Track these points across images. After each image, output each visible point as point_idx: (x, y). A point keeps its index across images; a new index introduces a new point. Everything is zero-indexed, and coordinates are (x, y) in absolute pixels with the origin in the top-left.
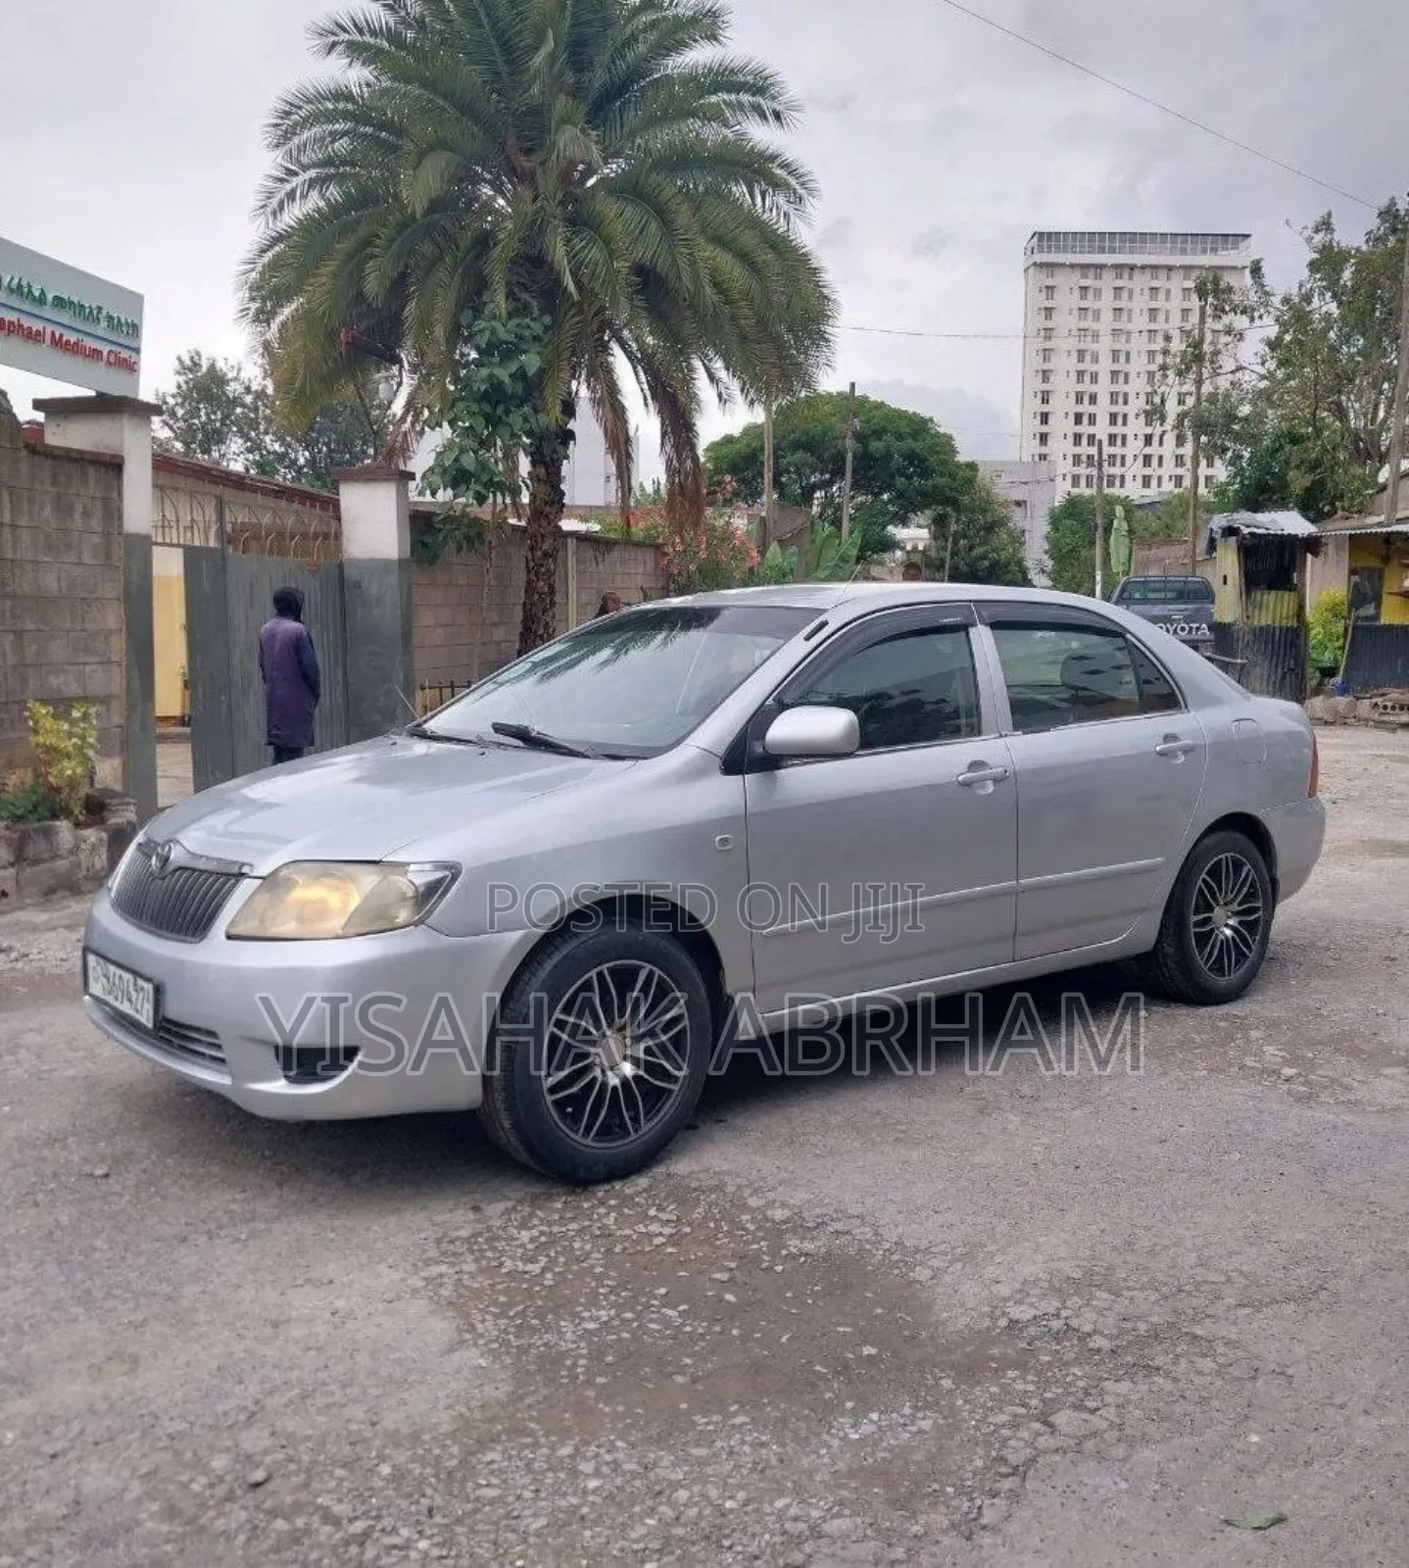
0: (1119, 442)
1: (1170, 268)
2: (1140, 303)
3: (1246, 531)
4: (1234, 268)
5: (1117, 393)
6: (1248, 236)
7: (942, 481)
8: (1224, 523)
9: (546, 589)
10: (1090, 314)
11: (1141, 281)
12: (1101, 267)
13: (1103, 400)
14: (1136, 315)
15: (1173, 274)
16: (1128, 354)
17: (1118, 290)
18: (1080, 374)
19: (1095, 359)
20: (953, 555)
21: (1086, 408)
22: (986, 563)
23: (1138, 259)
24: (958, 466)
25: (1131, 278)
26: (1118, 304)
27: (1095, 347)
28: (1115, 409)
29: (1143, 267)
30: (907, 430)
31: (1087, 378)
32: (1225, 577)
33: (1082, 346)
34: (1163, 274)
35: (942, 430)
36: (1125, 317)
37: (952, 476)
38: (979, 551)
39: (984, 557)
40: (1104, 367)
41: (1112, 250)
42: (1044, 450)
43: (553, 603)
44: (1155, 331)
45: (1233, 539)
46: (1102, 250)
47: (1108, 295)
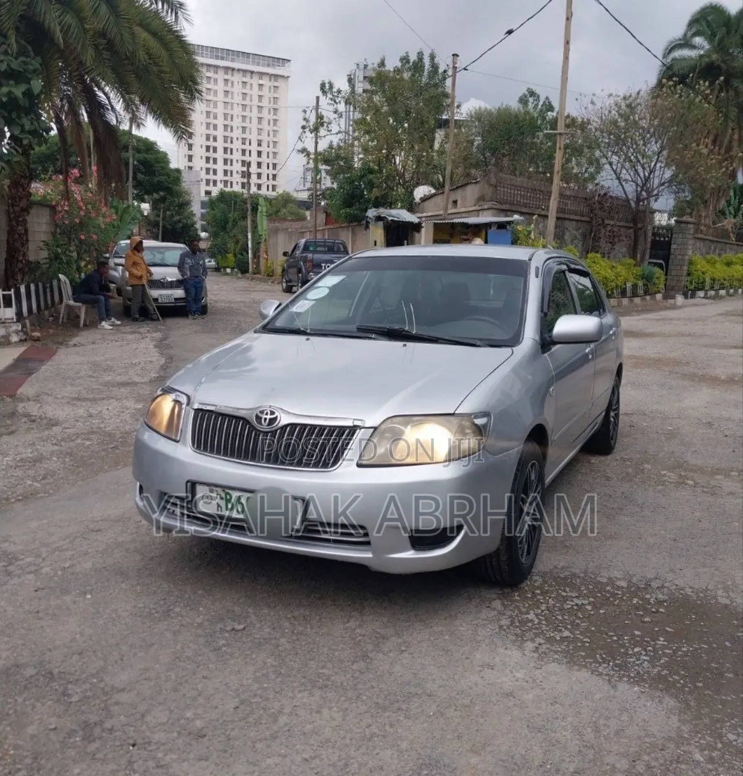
0: (229, 163)
1: (252, 72)
2: (238, 89)
3: (390, 218)
4: (283, 77)
5: (227, 137)
6: (289, 61)
7: (162, 178)
8: (375, 214)
9: (23, 232)
10: (212, 92)
11: (237, 78)
12: (217, 67)
13: (220, 139)
14: (235, 95)
15: (254, 75)
16: (232, 116)
17: (226, 81)
18: (208, 125)
19: (215, 118)
20: (164, 219)
21: (211, 143)
22: (181, 225)
23: (236, 65)
24: (171, 170)
25: (232, 75)
26: (227, 89)
27: (215, 111)
28: (226, 145)
29: (239, 70)
30: (143, 148)
31: (211, 127)
32: (375, 242)
33: (208, 110)
34: (249, 75)
35: (161, 150)
36: (230, 96)
37: (168, 175)
38: (177, 218)
39: (179, 221)
40: (220, 122)
41: (222, 58)
42: (191, 164)
43: (27, 240)
44: (246, 105)
45: (381, 223)
46: (217, 58)
47: (221, 83)
